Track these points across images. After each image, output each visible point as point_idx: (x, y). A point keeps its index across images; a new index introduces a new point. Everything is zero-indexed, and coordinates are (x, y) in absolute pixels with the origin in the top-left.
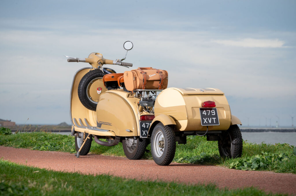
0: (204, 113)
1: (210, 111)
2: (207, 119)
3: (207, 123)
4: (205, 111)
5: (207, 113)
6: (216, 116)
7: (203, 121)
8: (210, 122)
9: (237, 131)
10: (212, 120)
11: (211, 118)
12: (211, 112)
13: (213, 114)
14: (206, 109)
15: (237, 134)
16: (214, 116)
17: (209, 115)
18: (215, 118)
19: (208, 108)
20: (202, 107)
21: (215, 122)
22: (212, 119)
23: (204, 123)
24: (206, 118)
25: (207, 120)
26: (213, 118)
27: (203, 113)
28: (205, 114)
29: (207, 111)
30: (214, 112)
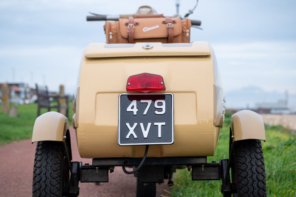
0: (133, 107)
1: (150, 102)
2: (138, 127)
3: (136, 136)
4: (134, 103)
5: (141, 108)
6: (168, 117)
7: (124, 130)
8: (145, 134)
9: (249, 159)
10: (154, 129)
11: (149, 124)
12: (152, 105)
13: (161, 110)
14: (138, 98)
15: (249, 166)
16: (160, 118)
17: (145, 113)
18: (164, 124)
19: (146, 93)
20: (128, 90)
21: (160, 136)
22: (152, 125)
23: (128, 137)
24: (135, 124)
25: (138, 130)
26: (155, 124)
27: (129, 109)
28: (135, 111)
29: (142, 101)
30: (163, 107)
